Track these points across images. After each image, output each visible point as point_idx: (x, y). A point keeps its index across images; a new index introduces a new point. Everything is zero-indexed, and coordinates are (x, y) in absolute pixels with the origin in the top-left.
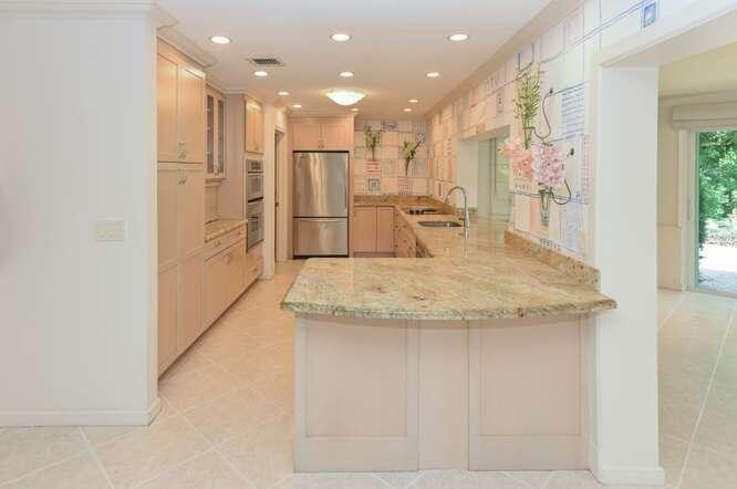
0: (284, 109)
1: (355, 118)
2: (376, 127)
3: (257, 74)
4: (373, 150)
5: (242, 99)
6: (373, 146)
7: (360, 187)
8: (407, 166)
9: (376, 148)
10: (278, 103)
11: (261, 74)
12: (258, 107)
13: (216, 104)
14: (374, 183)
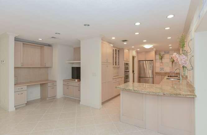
0: (135, 50)
1: (155, 51)
2: (162, 53)
3: (124, 43)
4: (162, 60)
5: (123, 49)
6: (161, 59)
7: (158, 70)
8: (172, 64)
9: (162, 59)
10: (133, 49)
11: (125, 43)
12: (127, 51)
13: (117, 50)
14: (162, 69)
